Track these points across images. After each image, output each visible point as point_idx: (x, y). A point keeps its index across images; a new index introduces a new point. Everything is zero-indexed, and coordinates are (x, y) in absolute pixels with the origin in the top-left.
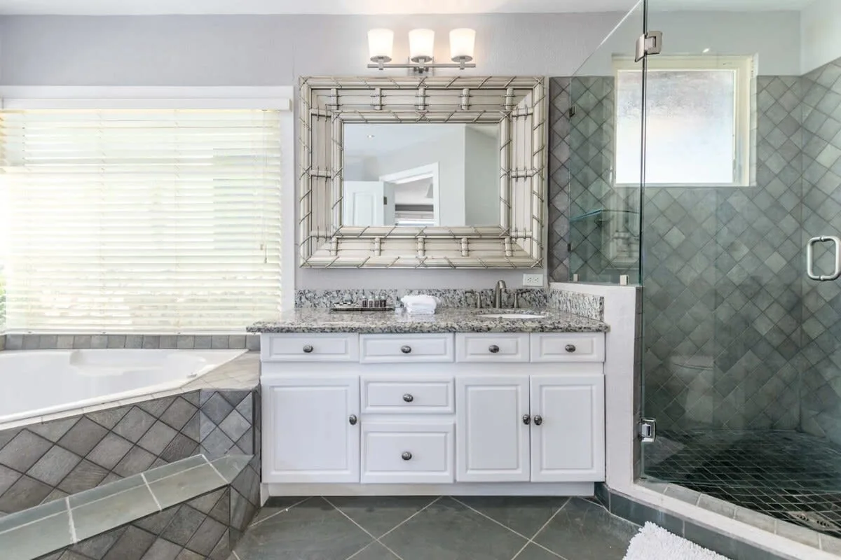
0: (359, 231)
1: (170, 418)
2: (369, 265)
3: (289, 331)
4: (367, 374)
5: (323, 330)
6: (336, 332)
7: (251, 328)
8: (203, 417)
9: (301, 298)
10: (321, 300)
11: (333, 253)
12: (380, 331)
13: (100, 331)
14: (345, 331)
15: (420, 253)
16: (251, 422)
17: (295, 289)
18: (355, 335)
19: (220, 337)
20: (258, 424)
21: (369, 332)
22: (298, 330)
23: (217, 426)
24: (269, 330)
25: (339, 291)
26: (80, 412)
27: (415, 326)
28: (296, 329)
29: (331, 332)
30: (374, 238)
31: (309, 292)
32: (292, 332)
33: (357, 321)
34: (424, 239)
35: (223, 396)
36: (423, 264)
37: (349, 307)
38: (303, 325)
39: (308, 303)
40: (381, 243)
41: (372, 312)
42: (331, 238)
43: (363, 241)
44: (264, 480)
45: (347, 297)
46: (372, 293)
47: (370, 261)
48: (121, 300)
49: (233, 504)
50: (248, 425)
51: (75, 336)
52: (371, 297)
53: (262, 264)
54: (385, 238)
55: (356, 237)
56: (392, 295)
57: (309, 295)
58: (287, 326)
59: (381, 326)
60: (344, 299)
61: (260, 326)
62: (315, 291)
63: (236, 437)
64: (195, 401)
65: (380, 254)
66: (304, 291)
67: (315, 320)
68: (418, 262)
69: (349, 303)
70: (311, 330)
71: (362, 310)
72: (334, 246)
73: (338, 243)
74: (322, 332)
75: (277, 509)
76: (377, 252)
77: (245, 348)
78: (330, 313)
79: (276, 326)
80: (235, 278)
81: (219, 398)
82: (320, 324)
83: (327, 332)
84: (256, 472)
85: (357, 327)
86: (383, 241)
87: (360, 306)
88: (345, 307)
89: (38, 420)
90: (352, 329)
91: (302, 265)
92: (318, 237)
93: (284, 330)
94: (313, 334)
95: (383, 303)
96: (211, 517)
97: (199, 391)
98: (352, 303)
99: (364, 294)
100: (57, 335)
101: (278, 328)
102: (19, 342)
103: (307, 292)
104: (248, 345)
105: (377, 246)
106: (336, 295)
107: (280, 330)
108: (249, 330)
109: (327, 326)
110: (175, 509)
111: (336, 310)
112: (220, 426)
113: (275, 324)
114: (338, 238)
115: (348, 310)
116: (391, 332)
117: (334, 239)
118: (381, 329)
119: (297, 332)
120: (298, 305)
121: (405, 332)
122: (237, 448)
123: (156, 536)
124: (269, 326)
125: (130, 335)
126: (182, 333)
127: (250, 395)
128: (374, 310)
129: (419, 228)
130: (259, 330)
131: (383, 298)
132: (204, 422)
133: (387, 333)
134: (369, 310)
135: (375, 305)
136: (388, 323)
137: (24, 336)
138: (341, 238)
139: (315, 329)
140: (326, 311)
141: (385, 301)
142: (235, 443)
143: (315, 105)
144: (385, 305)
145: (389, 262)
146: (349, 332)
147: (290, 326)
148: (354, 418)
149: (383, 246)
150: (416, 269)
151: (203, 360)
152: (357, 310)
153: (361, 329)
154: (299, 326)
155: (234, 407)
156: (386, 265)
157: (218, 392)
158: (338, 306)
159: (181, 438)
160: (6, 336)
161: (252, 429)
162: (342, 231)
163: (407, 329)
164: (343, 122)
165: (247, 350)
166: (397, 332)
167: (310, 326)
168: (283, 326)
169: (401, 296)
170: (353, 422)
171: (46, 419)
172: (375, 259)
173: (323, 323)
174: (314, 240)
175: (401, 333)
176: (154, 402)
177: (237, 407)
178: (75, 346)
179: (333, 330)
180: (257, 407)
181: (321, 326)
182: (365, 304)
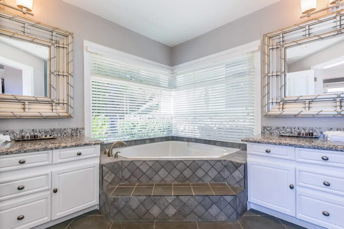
0: (296, 98)
1: (216, 167)
2: (301, 115)
3: (259, 142)
4: (300, 167)
5: (275, 144)
6: (282, 145)
7: (243, 140)
8: (226, 170)
9: (264, 130)
10: (275, 131)
11: (281, 110)
12: (307, 147)
13: (194, 137)
14: (287, 145)
15: (338, 108)
16: (244, 175)
17: (262, 126)
18: (293, 148)
19: (231, 143)
20: (246, 177)
21: (301, 147)
22: (263, 142)
23: (231, 174)
24: (251, 142)
25: (284, 127)
26: (193, 160)
27: (331, 147)
28: (262, 142)
29: (279, 145)
30: (305, 102)
31: (268, 127)
32: (260, 143)
33: (294, 141)
34: (341, 100)
35: (233, 164)
36: (340, 114)
37: (290, 135)
38: (266, 141)
39: (268, 132)
40: (309, 104)
41: (303, 138)
42: (279, 103)
43: (298, 103)
44: (249, 200)
45: (288, 130)
46: (304, 129)
47: (302, 113)
48: (197, 127)
49: (238, 203)
50: (242, 177)
51: (188, 138)
52: (303, 131)
53: (246, 115)
54: (312, 101)
55: (294, 101)
56: (317, 130)
57: (268, 129)
58: (258, 140)
59: (308, 145)
60: (287, 131)
61: (247, 139)
62: (271, 127)
63: (238, 180)
64: (224, 163)
65: (309, 110)
66: (266, 127)
67: (271, 139)
68: (336, 113)
69: (290, 133)
70: (269, 143)
71: (297, 137)
72: (281, 106)
73: (283, 105)
74: (274, 144)
75: (254, 214)
76: (307, 109)
77: (240, 148)
78: (279, 137)
79: (253, 140)
80: (234, 121)
81: (232, 164)
82: (274, 141)
83: (277, 145)
84: (246, 196)
85: (294, 144)
86: (310, 102)
87: (296, 134)
88: (287, 135)
89: (184, 159)
90: (291, 145)
91: (265, 115)
92: (272, 103)
93: (257, 142)
94: (270, 145)
95: (311, 134)
96: (230, 204)
97: (225, 160)
98: (292, 133)
99: (299, 129)
100: (184, 137)
101: (254, 141)
102: (175, 138)
103: (267, 127)
104: (241, 147)
105: (307, 105)
106: (282, 129)
107: (255, 142)
108: (242, 141)
109: (277, 142)
110: (219, 197)
111: (282, 136)
112: (232, 174)
113: (253, 139)
114: (283, 103)
115: (289, 136)
116: (315, 148)
117: (281, 103)
118: (308, 146)
119: (263, 143)
120: (263, 133)
121: (324, 149)
122: (238, 184)
123: (214, 203)
124: (250, 140)
125: (202, 139)
126: (218, 140)
127: (243, 165)
128: (305, 137)
129: (337, 94)
130: (246, 141)
131: (311, 131)
132: (227, 172)
133: (312, 148)
134: (301, 137)
135: (306, 135)
136: (313, 144)
137: (176, 137)
138: (285, 102)
139: (271, 143)
140: (277, 136)
141: (312, 133)
142: (238, 182)
143: (271, 45)
144: (312, 135)
145: (315, 113)
146: (289, 146)
147: (259, 141)
148: (292, 186)
149: (311, 105)
150: (334, 116)
151: (225, 151)
152: (294, 137)
153: (296, 145)
154: (263, 141)
155: (237, 169)
156: (313, 115)
157: (231, 162)
158: (283, 134)
159: (219, 175)
160: (173, 136)
161: (244, 179)
162: (285, 99)
163: (326, 148)
164: (286, 48)
165: (240, 149)
166: (319, 149)
167: (269, 142)
168: (256, 140)
169: (324, 131)
170: (292, 187)
171: (186, 159)
172: (306, 112)
173: (275, 141)
174: (271, 104)
175: (321, 149)
176: (212, 161)
177: (238, 169)
178: (188, 141)
179: (280, 144)
180: (246, 171)
181: (274, 142)
182: (299, 134)
